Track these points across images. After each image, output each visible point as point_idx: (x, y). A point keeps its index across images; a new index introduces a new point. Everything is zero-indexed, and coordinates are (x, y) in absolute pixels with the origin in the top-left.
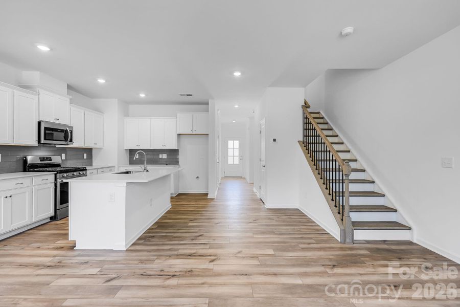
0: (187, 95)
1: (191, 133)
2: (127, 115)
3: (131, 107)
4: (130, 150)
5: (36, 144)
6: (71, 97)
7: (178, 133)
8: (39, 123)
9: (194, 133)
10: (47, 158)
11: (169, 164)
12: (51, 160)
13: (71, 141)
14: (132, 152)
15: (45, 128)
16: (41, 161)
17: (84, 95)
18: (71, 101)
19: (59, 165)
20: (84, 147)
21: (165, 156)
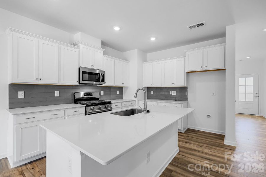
0: (198, 25)
1: (201, 69)
2: (145, 60)
3: (149, 55)
4: (148, 88)
5: (77, 84)
6: (104, 50)
7: (187, 70)
8: (79, 68)
9: (205, 69)
10: (89, 94)
11: (179, 100)
12: (92, 95)
13: (103, 81)
14: (149, 89)
15: (82, 72)
16: (85, 96)
17: (117, 50)
18: (105, 53)
19: (98, 99)
20: (114, 86)
21: (174, 93)
